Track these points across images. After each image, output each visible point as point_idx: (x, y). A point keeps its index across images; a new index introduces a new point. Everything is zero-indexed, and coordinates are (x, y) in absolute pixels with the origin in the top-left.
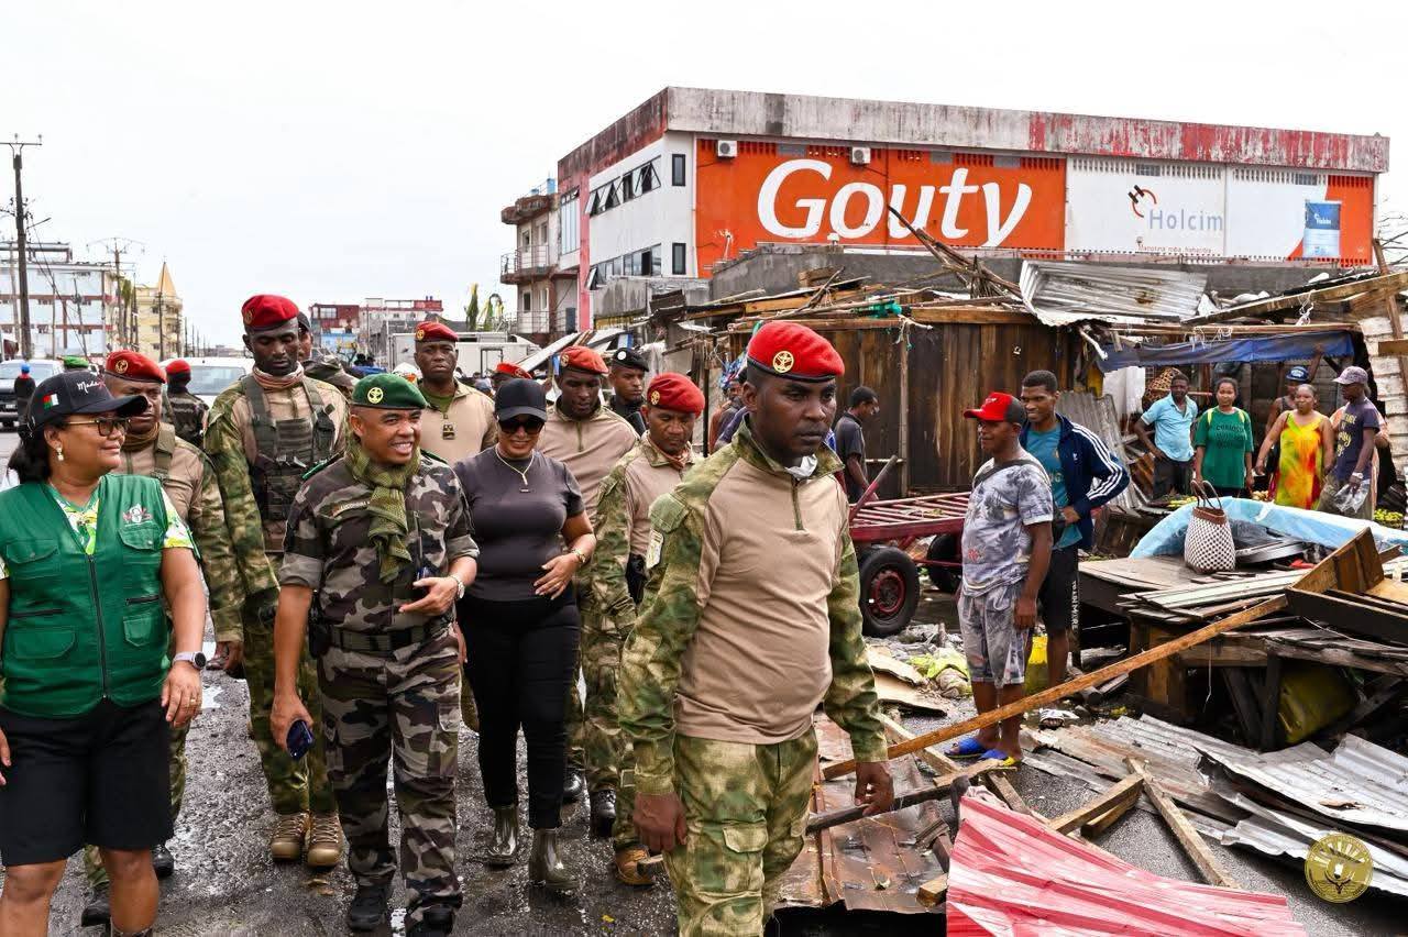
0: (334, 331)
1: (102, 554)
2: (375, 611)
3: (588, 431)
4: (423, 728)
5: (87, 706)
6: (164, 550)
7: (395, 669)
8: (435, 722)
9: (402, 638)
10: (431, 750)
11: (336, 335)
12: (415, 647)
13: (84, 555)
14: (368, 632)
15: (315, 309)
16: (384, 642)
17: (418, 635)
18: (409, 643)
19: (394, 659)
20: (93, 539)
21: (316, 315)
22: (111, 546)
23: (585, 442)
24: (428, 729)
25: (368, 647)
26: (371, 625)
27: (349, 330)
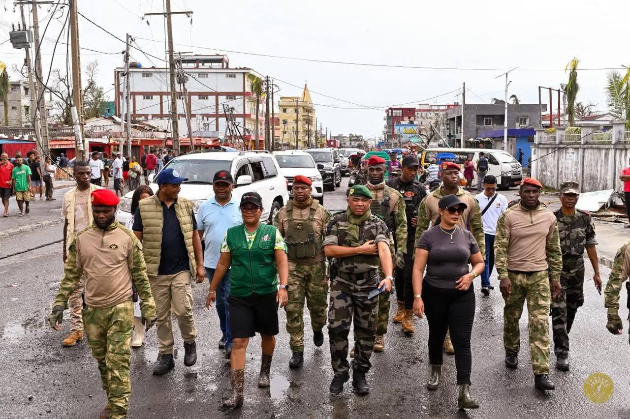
0: (402, 123)
1: (253, 249)
2: (348, 266)
3: (535, 215)
4: (366, 313)
5: (249, 294)
6: (275, 251)
7: (357, 287)
8: (370, 312)
9: (360, 276)
10: (369, 320)
11: (403, 125)
12: (364, 280)
13: (248, 249)
14: (347, 273)
15: (390, 111)
16: (354, 278)
17: (366, 275)
18: (362, 279)
19: (356, 284)
20: (252, 244)
21: (390, 114)
22: (256, 247)
23: (533, 219)
24: (368, 313)
25: (349, 279)
26: (348, 271)
27: (412, 122)
